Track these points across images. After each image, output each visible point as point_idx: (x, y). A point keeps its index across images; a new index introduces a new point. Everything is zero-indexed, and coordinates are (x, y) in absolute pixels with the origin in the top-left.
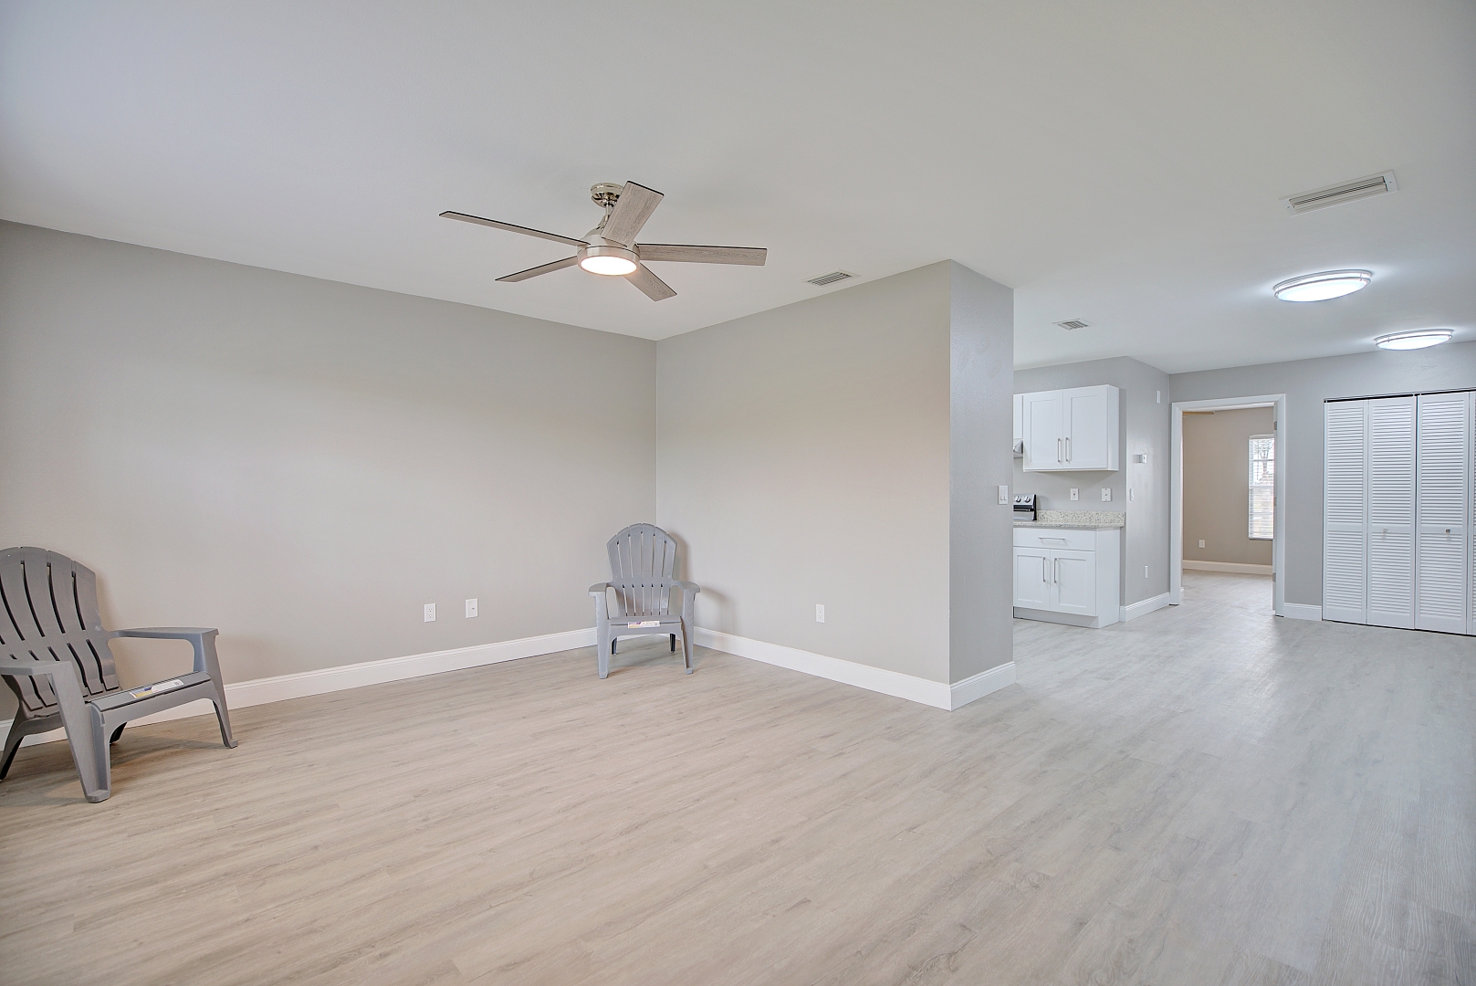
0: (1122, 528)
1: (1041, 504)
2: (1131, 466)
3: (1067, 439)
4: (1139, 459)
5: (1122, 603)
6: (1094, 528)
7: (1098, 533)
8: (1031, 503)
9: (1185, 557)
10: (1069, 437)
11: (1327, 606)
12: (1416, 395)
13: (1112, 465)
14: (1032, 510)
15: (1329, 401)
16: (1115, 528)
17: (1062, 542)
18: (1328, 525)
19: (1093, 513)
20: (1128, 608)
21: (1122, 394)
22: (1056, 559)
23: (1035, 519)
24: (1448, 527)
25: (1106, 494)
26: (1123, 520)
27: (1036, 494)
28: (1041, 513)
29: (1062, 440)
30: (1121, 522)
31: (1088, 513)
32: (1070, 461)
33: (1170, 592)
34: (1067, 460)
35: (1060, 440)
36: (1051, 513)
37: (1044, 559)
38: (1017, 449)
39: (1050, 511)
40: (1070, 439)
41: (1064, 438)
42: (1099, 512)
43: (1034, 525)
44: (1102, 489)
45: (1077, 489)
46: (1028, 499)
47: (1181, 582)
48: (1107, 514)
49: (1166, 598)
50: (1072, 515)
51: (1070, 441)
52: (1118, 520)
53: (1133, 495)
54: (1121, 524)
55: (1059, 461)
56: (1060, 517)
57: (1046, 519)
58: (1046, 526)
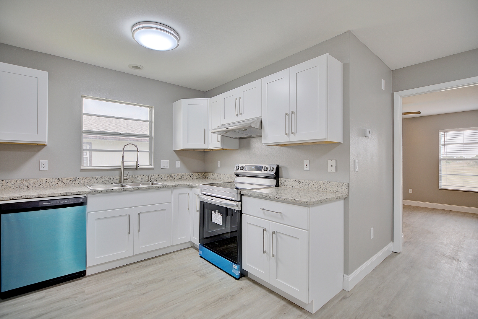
0: (346, 198)
1: (282, 172)
2: (355, 139)
3: (293, 112)
4: (364, 133)
5: (347, 271)
8: (274, 172)
10: (295, 111)
13: (337, 138)
14: (275, 178)
16: (337, 199)
17: (279, 216)
19: (321, 183)
20: (352, 276)
21: (346, 68)
22: (273, 232)
23: (278, 185)
25: (331, 165)
26: (346, 190)
27: (278, 164)
28: (281, 181)
29: (289, 114)
30: (344, 192)
31: (316, 183)
32: (295, 134)
33: (392, 240)
34: (293, 133)
35: (287, 114)
36: (287, 181)
37: (265, 230)
38: (258, 126)
39: (287, 179)
40: (295, 112)
41: (289, 112)
42: (325, 182)
43: (258, 196)
44: (329, 161)
45: (309, 161)
46: (272, 169)
47: (403, 222)
48: (333, 185)
49: (390, 247)
50: (304, 184)
51: (295, 115)
52: (343, 190)
53: (357, 167)
54: (345, 194)
55: (286, 134)
56: (295, 185)
57: (285, 186)
58: (271, 197)
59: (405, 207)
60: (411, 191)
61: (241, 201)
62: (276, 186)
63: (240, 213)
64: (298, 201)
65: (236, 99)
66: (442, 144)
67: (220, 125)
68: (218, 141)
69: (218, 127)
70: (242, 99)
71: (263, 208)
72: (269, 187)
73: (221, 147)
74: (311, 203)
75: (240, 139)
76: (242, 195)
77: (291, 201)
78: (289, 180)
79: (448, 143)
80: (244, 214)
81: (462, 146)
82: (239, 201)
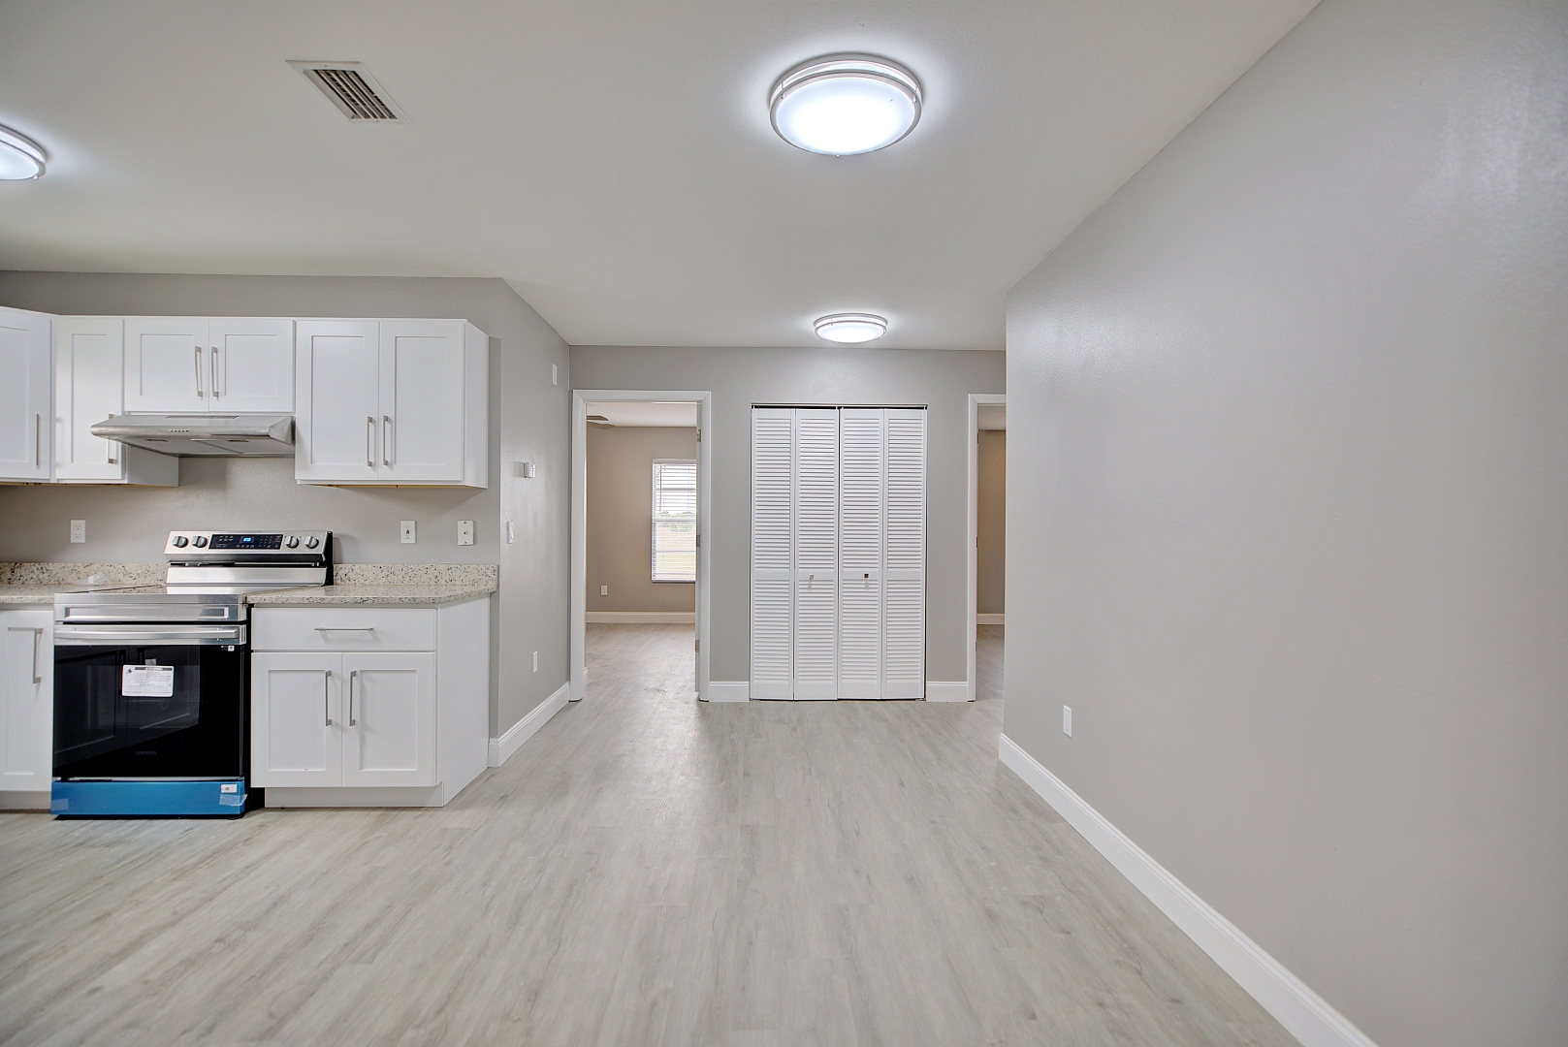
0: (493, 595)
1: (345, 552)
2: (508, 482)
3: (386, 419)
4: (523, 471)
5: (493, 731)
6: (432, 604)
7: (442, 612)
8: (320, 550)
9: (590, 607)
10: (391, 416)
11: (754, 682)
12: (839, 408)
13: (474, 478)
14: (322, 565)
15: (756, 407)
16: (480, 595)
17: (368, 635)
18: (755, 571)
19: (443, 567)
20: (502, 739)
21: (493, 345)
22: (353, 674)
23: (330, 580)
24: (867, 571)
25: (464, 530)
26: (495, 577)
27: (330, 531)
28: (340, 570)
29: (376, 420)
30: (490, 582)
31: (433, 569)
32: (391, 465)
33: (569, 679)
34: (386, 463)
35: (370, 420)
36: (359, 572)
37: (328, 674)
38: (281, 434)
39: (357, 566)
40: (393, 419)
41: (379, 417)
42: (452, 566)
43: (307, 602)
44: (459, 522)
45: (414, 522)
46: (314, 542)
47: (586, 655)
48: (468, 569)
49: (563, 693)
50: (403, 573)
51: (391, 424)
52: (488, 578)
53: (512, 533)
54: (491, 586)
55: (370, 464)
56: (380, 576)
57: (352, 582)
58: (348, 600)
59: (590, 627)
60: (604, 590)
61: (248, 622)
62: (325, 584)
63: (246, 650)
64: (415, 599)
65: (198, 350)
66: (658, 489)
67: (118, 413)
68: (111, 461)
69: (111, 416)
70: (221, 354)
71: (321, 627)
72: (316, 585)
73: (123, 478)
74: (442, 600)
75: (182, 456)
76: (251, 606)
77: (397, 601)
78: (365, 566)
79: (666, 486)
80: (257, 651)
81: (686, 494)
82: (242, 623)
